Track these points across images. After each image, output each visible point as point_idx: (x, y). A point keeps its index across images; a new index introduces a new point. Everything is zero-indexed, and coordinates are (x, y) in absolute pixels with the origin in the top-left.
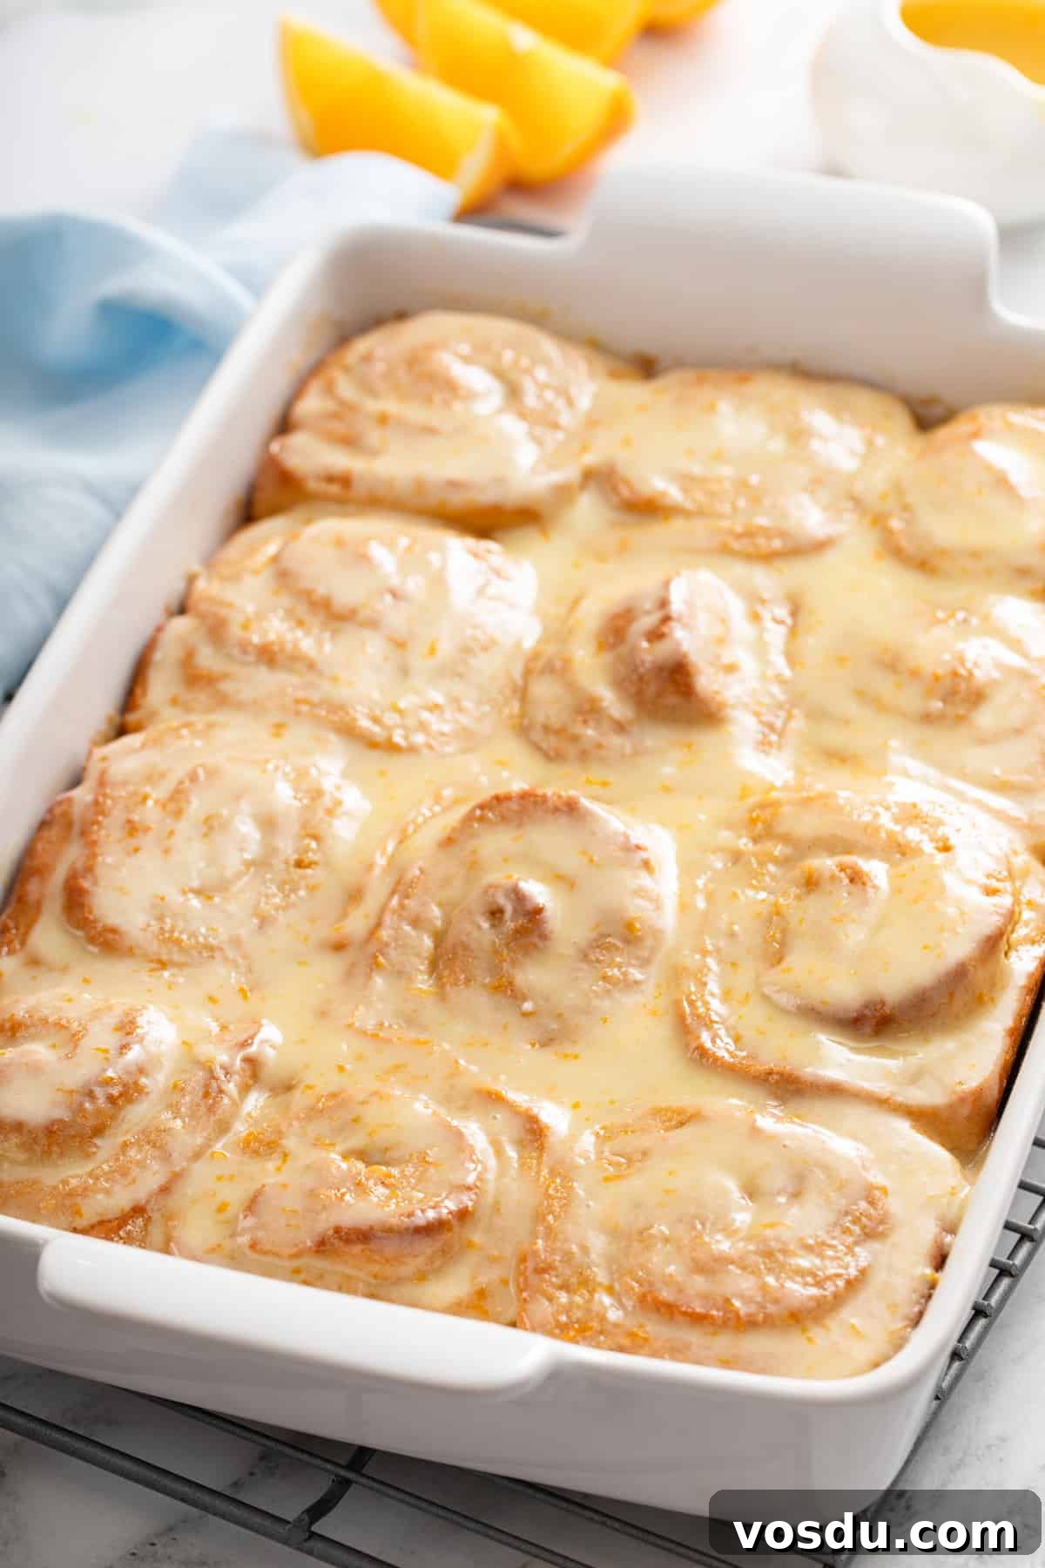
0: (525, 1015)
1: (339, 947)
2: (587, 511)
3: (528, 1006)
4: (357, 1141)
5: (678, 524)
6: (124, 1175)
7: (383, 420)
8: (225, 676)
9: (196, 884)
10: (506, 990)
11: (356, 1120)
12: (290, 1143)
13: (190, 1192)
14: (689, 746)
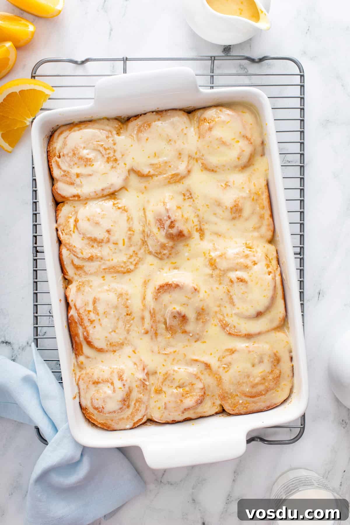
0: (191, 336)
1: (147, 333)
2: (134, 180)
3: (191, 335)
4: (177, 384)
5: (155, 178)
6: (138, 410)
7: (78, 175)
8: (84, 266)
9: (111, 330)
10: (185, 332)
11: (174, 379)
12: (164, 389)
13: (151, 407)
14: (187, 245)
